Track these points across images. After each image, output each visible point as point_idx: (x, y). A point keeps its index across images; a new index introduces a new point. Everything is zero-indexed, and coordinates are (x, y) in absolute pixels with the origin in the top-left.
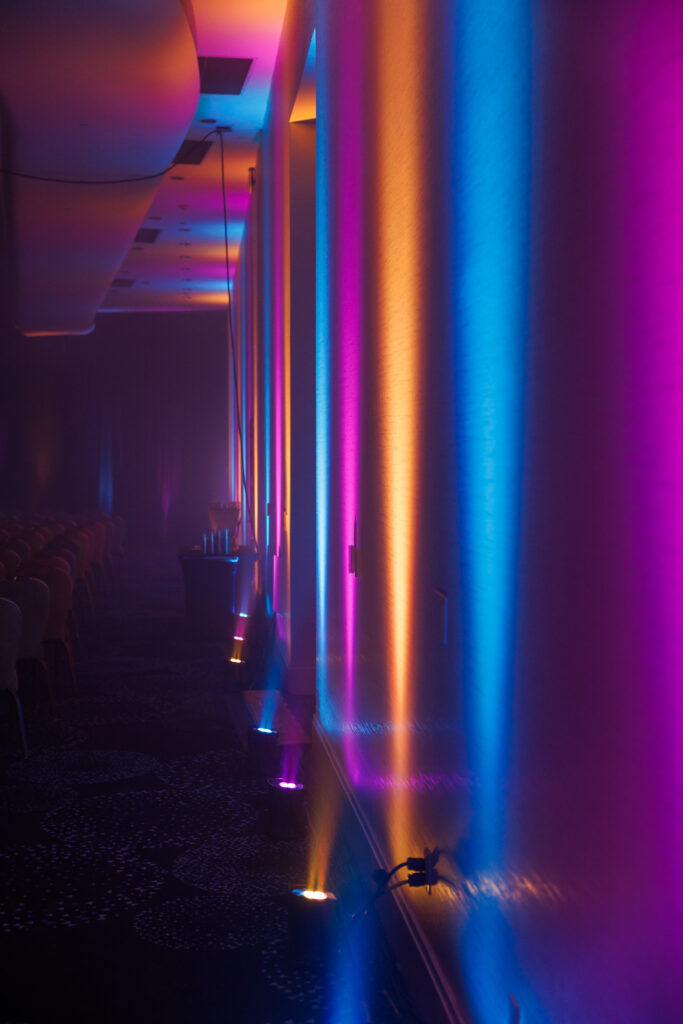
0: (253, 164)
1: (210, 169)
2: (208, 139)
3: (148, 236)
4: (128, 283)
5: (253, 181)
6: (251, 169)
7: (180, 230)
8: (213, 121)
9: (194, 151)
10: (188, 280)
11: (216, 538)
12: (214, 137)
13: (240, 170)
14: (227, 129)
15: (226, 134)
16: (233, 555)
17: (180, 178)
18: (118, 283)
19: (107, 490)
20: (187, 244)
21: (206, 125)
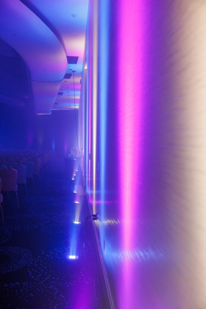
0: (81, 79)
1: (71, 80)
2: (71, 73)
3: (61, 94)
4: (58, 104)
5: (81, 82)
6: (81, 80)
7: (67, 92)
8: (72, 70)
9: (68, 76)
10: (70, 103)
11: (72, 155)
12: (72, 73)
13: (78, 80)
14: (75, 71)
15: (74, 72)
16: (75, 158)
17: (66, 82)
18: (55, 104)
19: (53, 146)
20: (69, 96)
21: (70, 70)
